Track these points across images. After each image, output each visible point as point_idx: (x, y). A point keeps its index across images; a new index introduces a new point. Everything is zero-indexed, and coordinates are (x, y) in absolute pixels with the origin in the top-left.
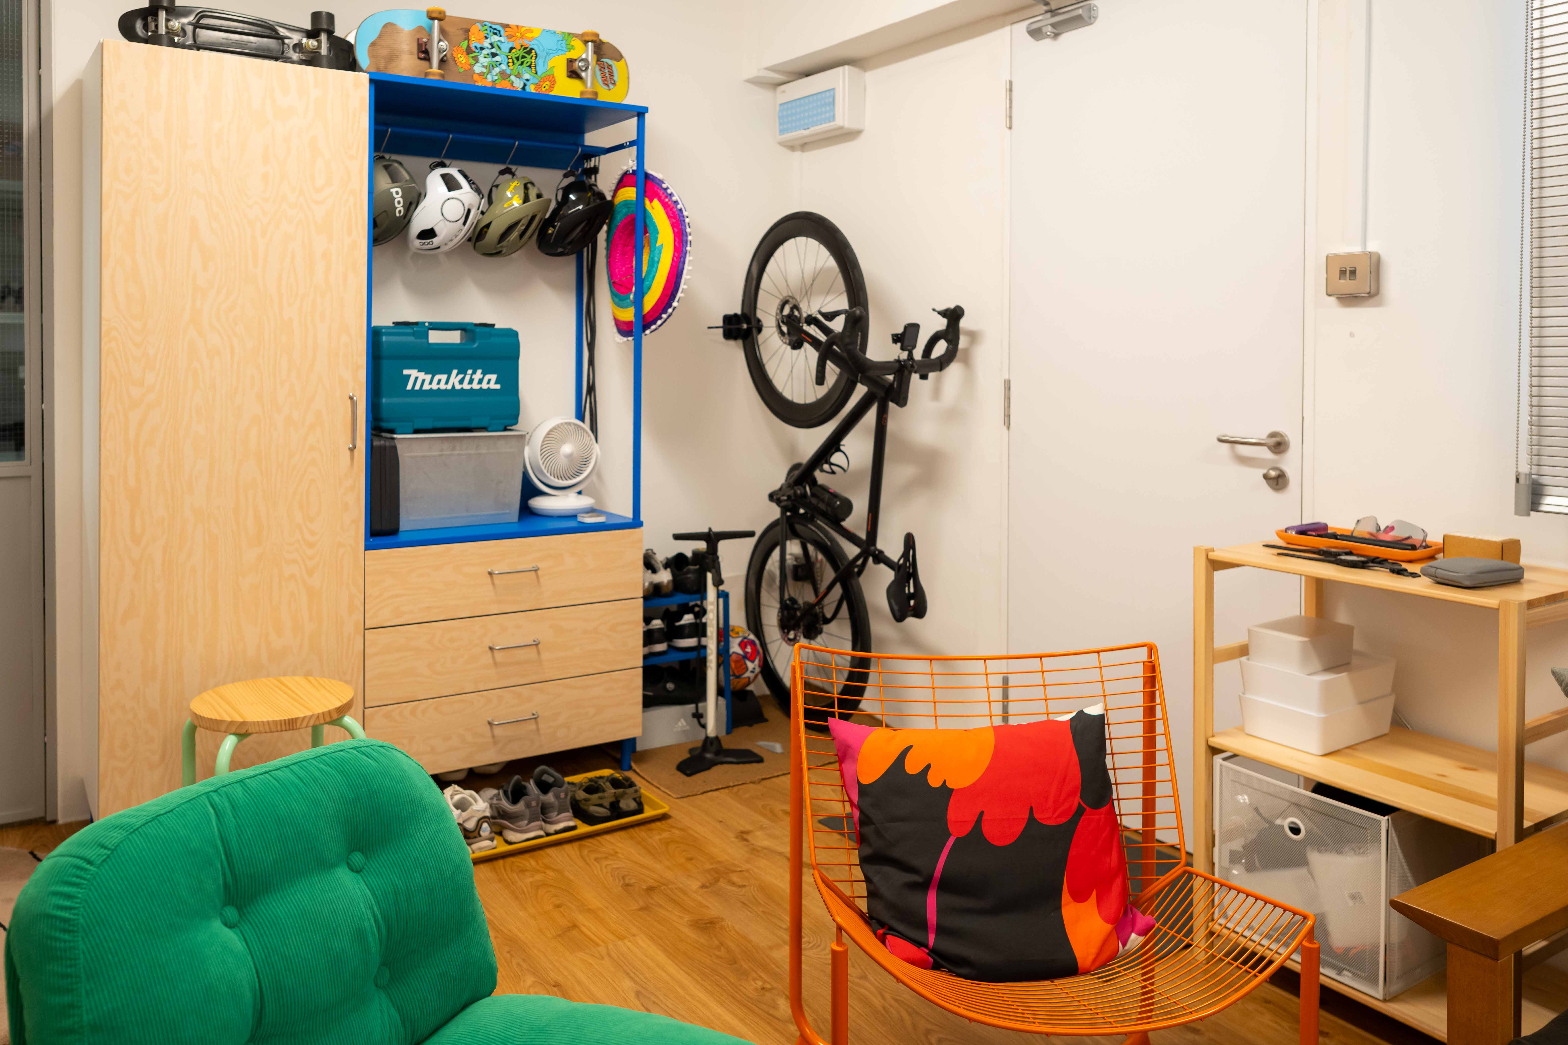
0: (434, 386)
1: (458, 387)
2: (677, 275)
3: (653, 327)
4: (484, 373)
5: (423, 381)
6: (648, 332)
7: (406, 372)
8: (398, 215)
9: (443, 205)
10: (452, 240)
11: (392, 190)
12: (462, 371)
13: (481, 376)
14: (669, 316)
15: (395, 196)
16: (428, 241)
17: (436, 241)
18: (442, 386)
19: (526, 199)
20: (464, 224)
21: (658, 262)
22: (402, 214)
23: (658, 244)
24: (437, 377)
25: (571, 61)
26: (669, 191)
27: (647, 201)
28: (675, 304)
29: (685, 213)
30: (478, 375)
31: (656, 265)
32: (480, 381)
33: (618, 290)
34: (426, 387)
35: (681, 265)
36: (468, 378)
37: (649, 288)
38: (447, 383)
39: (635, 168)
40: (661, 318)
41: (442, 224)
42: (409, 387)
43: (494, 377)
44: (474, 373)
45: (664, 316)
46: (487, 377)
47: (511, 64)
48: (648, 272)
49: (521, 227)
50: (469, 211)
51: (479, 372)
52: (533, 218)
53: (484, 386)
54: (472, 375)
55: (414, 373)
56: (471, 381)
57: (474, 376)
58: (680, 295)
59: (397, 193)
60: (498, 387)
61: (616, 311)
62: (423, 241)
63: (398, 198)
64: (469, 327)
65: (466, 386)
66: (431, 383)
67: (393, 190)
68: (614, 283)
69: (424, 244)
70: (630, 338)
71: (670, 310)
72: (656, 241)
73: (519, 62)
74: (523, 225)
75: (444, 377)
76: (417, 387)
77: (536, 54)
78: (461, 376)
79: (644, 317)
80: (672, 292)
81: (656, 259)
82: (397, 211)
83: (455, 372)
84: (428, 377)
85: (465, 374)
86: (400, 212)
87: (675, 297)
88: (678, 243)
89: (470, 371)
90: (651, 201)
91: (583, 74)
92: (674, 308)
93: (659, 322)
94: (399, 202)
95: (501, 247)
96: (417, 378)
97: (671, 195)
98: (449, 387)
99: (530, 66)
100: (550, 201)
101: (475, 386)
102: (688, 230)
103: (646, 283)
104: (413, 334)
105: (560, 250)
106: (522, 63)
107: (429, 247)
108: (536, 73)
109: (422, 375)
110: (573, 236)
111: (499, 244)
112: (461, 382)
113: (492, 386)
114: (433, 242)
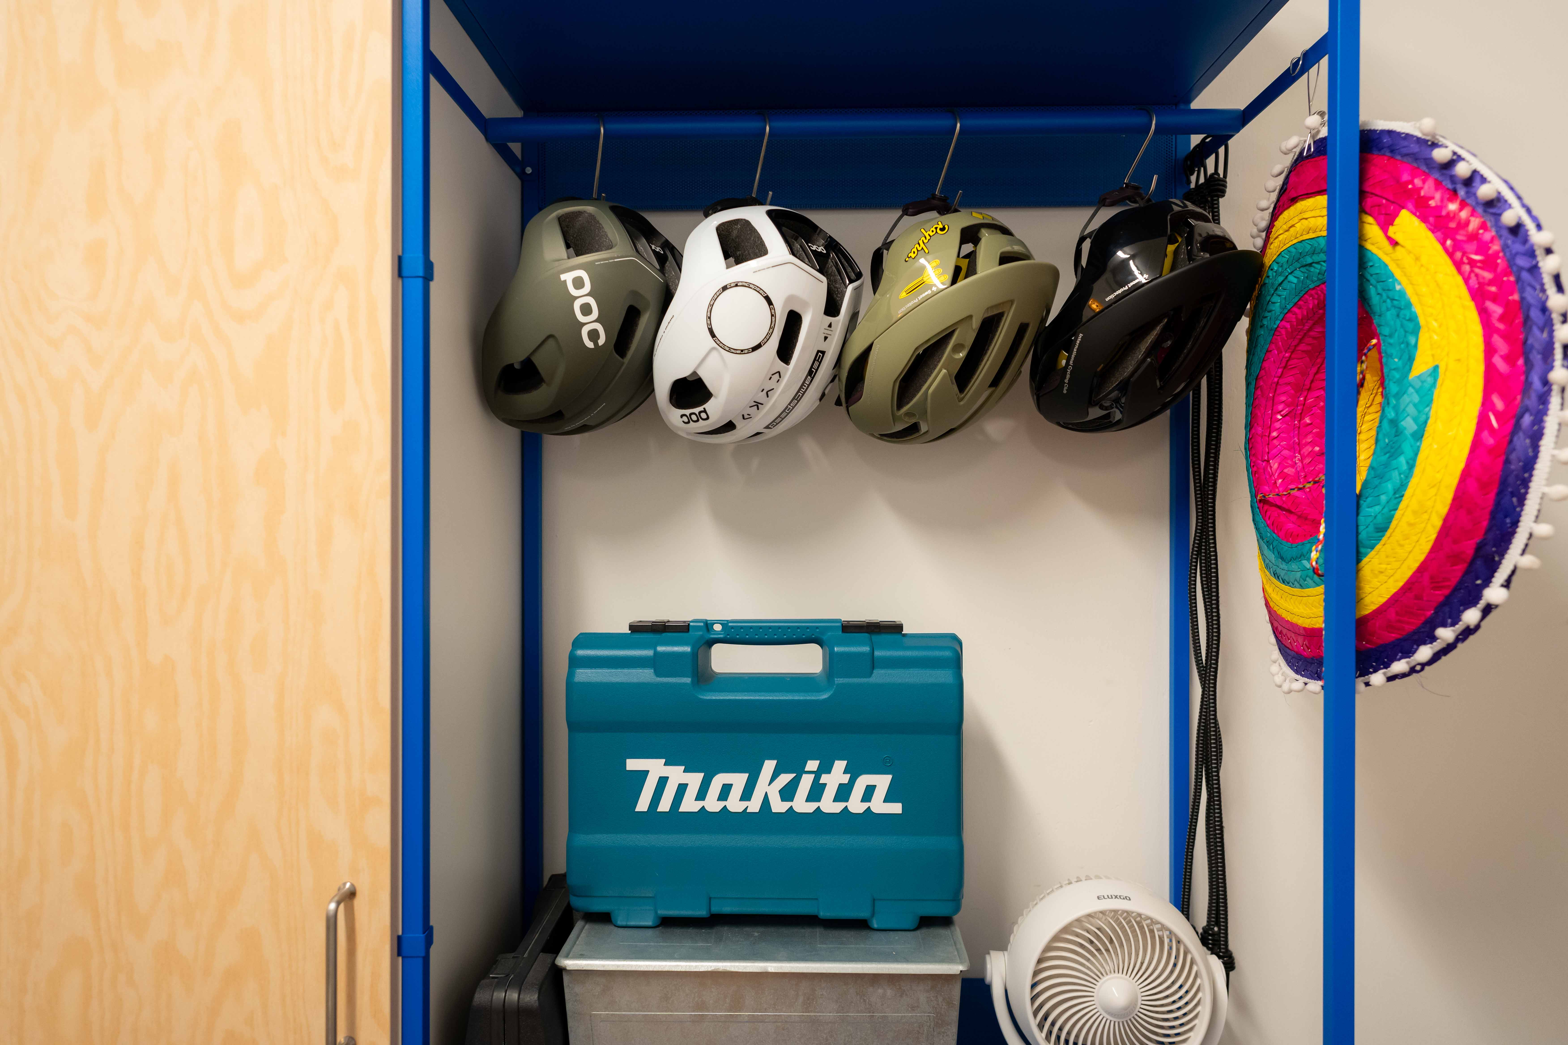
0: (712, 804)
1: (778, 806)
2: (1503, 483)
3: (1399, 666)
4: (854, 772)
5: (682, 789)
6: (1378, 678)
7: (632, 764)
8: (590, 345)
10: (757, 405)
11: (563, 277)
12: (790, 764)
13: (846, 778)
14: (1468, 632)
15: (574, 292)
16: (696, 410)
18: (735, 804)
19: (961, 270)
20: (786, 355)
21: (1419, 435)
22: (602, 341)
23: (1420, 367)
24: (719, 780)
26: (1463, 171)
28: (1494, 593)
30: (837, 775)
31: (1407, 447)
32: (843, 793)
34: (690, 805)
35: (1521, 442)
36: (807, 781)
37: (1382, 529)
38: (747, 795)
40: (1433, 639)
41: (716, 361)
42: (643, 805)
43: (882, 782)
44: (826, 768)
45: (1446, 634)
46: (863, 781)
48: (1378, 473)
49: (953, 354)
51: (840, 765)
53: (856, 805)
54: (818, 774)
55: (655, 767)
56: (816, 793)
57: (824, 779)
58: (1513, 558)
59: (578, 283)
60: (896, 808)
62: (687, 412)
63: (582, 296)
64: (826, 637)
65: (801, 805)
66: (701, 795)
67: (568, 277)
68: (1263, 502)
69: (689, 419)
70: (1321, 684)
71: (1471, 616)
72: (1411, 360)
74: (958, 348)
75: (738, 780)
76: (665, 805)
78: (785, 779)
79: (1362, 624)
80: (1479, 548)
81: (1409, 425)
82: (585, 331)
83: (769, 766)
84: (695, 780)
85: (800, 772)
86: (594, 335)
87: (1492, 568)
88: (1509, 359)
89: (812, 765)
92: (1488, 610)
93: (1424, 653)
94: (586, 310)
95: (908, 414)
96: (663, 782)
97: (1472, 183)
101: (829, 805)
103: (1369, 512)
105: (1095, 413)
107: (703, 426)
109: (676, 775)
110: (1129, 367)
111: (900, 406)
112: (788, 793)
113: (879, 805)
114: (705, 411)
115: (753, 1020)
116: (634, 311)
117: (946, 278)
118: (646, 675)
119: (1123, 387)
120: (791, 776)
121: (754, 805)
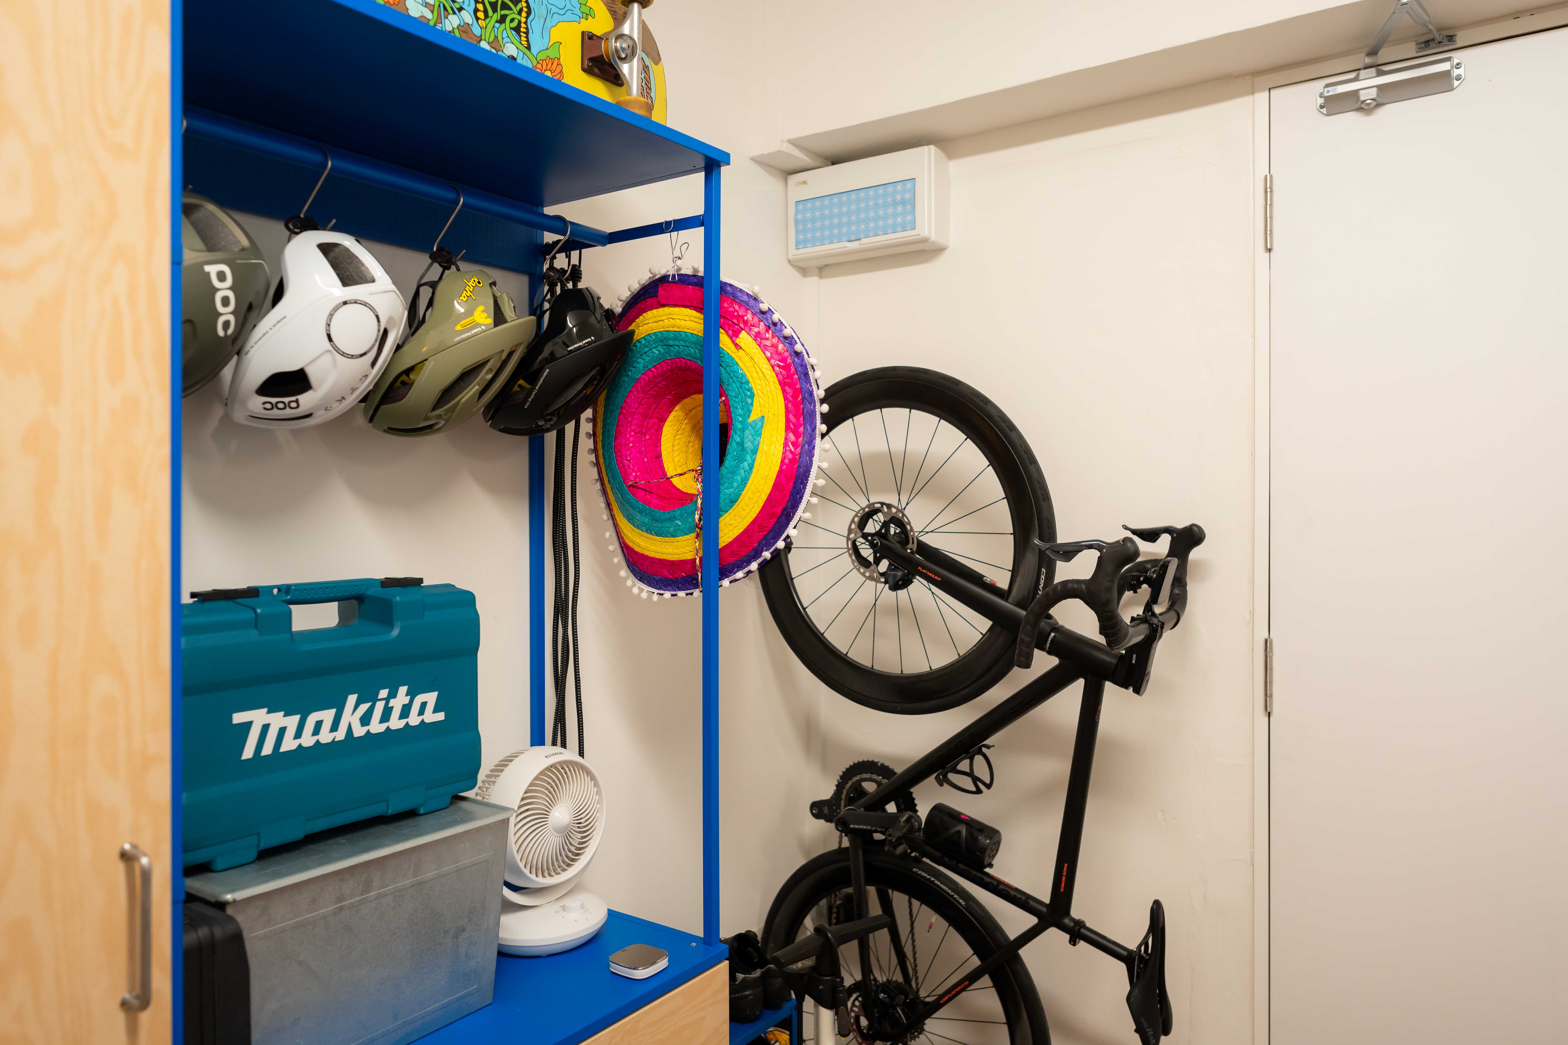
0: (307, 740)
1: (359, 731)
4: (412, 694)
5: (282, 731)
6: (729, 581)
7: (238, 718)
8: (221, 333)
9: (331, 315)
10: (341, 399)
11: (207, 268)
12: (368, 696)
13: (407, 700)
15: (216, 283)
16: (286, 400)
17: (306, 400)
18: (325, 737)
19: (499, 318)
21: (755, 452)
22: (230, 331)
23: (754, 416)
24: (312, 719)
25: (588, 38)
26: (776, 317)
27: (724, 337)
28: (790, 532)
30: (402, 697)
31: (748, 458)
32: (405, 711)
34: (289, 744)
35: (805, 458)
36: (380, 707)
37: (733, 502)
38: (334, 728)
39: (691, 272)
40: (759, 557)
41: (326, 361)
42: (248, 753)
43: (431, 698)
44: (393, 695)
45: (767, 554)
46: (419, 699)
47: (481, 15)
49: (485, 375)
50: (386, 333)
51: (403, 690)
52: (509, 357)
53: (414, 720)
54: (387, 700)
55: (258, 717)
56: (386, 716)
57: (392, 703)
58: (799, 513)
59: (221, 276)
60: (441, 716)
61: (629, 539)
62: (274, 400)
63: (224, 289)
64: (370, 592)
65: (376, 727)
66: (298, 734)
67: (212, 270)
68: (633, 486)
69: (274, 406)
70: (690, 594)
72: (749, 411)
73: (496, 16)
74: (488, 372)
75: (327, 716)
76: (267, 750)
77: (528, 7)
78: (364, 707)
79: (720, 553)
80: (784, 510)
81: (750, 445)
82: (221, 321)
83: (352, 699)
84: (292, 722)
85: (374, 700)
86: (226, 324)
87: (789, 519)
88: (797, 416)
89: (384, 693)
90: (732, 336)
91: (625, 68)
92: (788, 540)
94: (225, 301)
95: (434, 420)
96: (266, 728)
97: (777, 326)
99: (517, 30)
101: (395, 723)
103: (726, 491)
104: (256, 623)
105: (539, 423)
106: (502, 20)
107: (288, 412)
108: (529, 48)
109: (277, 720)
111: (435, 408)
112: (365, 720)
113: (430, 717)
114: (297, 401)
115: (379, 897)
116: (250, 307)
117: (490, 321)
118: (253, 635)
120: (368, 705)
121: (340, 735)
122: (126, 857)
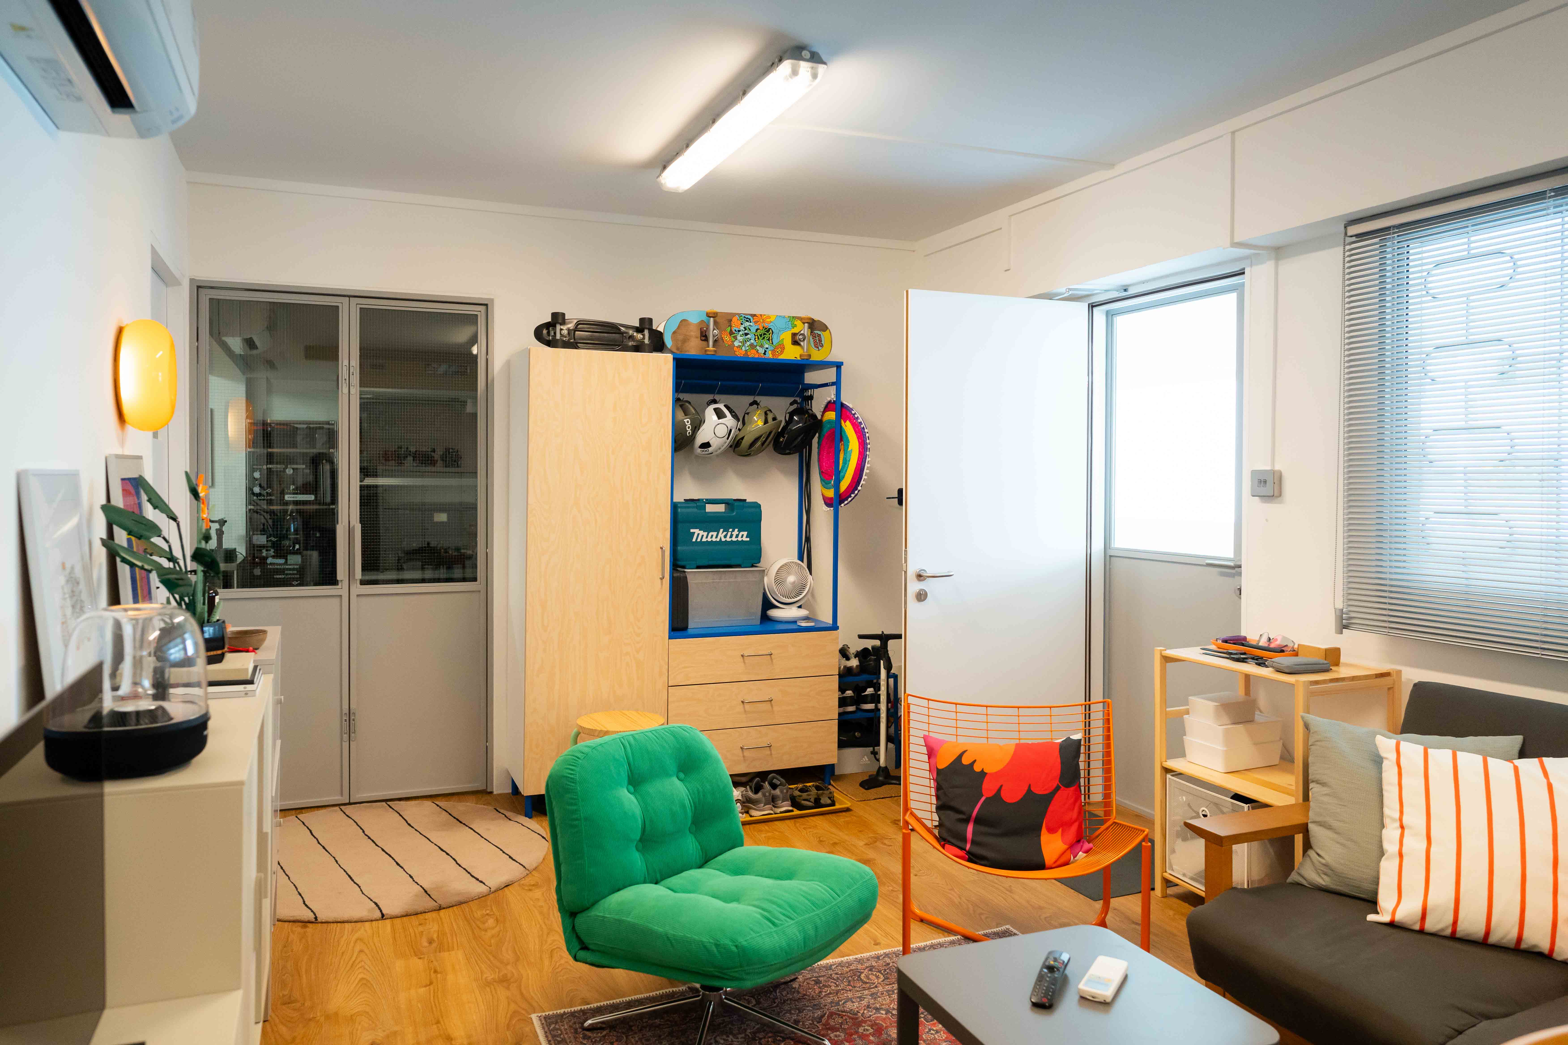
0: (709, 539)
1: (723, 539)
2: (861, 470)
3: (846, 502)
4: (739, 531)
5: (703, 536)
6: (842, 505)
7: (692, 531)
8: (688, 435)
9: (715, 428)
10: (720, 449)
12: (726, 530)
13: (738, 533)
14: (856, 495)
15: (686, 424)
16: (706, 449)
17: (710, 449)
18: (714, 539)
19: (766, 422)
20: (728, 439)
21: (849, 461)
22: (691, 434)
24: (710, 534)
25: (794, 335)
27: (843, 422)
28: (859, 488)
29: (866, 430)
30: (736, 532)
31: (847, 463)
32: (737, 536)
33: (824, 477)
34: (704, 540)
35: (863, 463)
36: (729, 534)
37: (843, 477)
38: (716, 537)
39: (835, 399)
40: (851, 497)
41: (714, 439)
42: (694, 540)
43: (745, 533)
44: (733, 531)
45: (853, 495)
46: (741, 533)
47: (757, 339)
48: (843, 467)
49: (762, 439)
50: (731, 430)
51: (736, 530)
52: (770, 433)
53: (740, 539)
54: (732, 532)
55: (697, 531)
56: (731, 537)
58: (862, 482)
59: (688, 422)
60: (748, 539)
61: (823, 491)
63: (688, 425)
64: (730, 502)
65: (728, 539)
66: (707, 537)
67: (686, 420)
68: (822, 472)
69: (703, 451)
70: (832, 509)
71: (856, 492)
72: (848, 448)
73: (762, 338)
74: (764, 438)
75: (715, 534)
76: (699, 540)
77: (772, 332)
78: (725, 533)
79: (840, 495)
80: (858, 481)
81: (848, 459)
83: (721, 530)
84: (705, 534)
85: (728, 531)
86: (689, 433)
87: (859, 483)
88: (862, 449)
89: (731, 530)
90: (845, 422)
91: (802, 343)
92: (859, 491)
93: (850, 499)
94: (689, 428)
95: (751, 451)
96: (698, 534)
97: (857, 418)
98: (718, 540)
99: (769, 340)
100: (781, 421)
101: (734, 539)
102: (868, 441)
103: (842, 474)
104: (697, 507)
105: (788, 451)
106: (764, 338)
107: (706, 453)
108: (772, 344)
109: (701, 533)
110: (796, 442)
111: (749, 449)
112: (725, 536)
113: (745, 539)
114: (708, 450)
116: (696, 427)
117: (763, 424)
118: (695, 510)
119: (795, 447)
122: (661, 548)
